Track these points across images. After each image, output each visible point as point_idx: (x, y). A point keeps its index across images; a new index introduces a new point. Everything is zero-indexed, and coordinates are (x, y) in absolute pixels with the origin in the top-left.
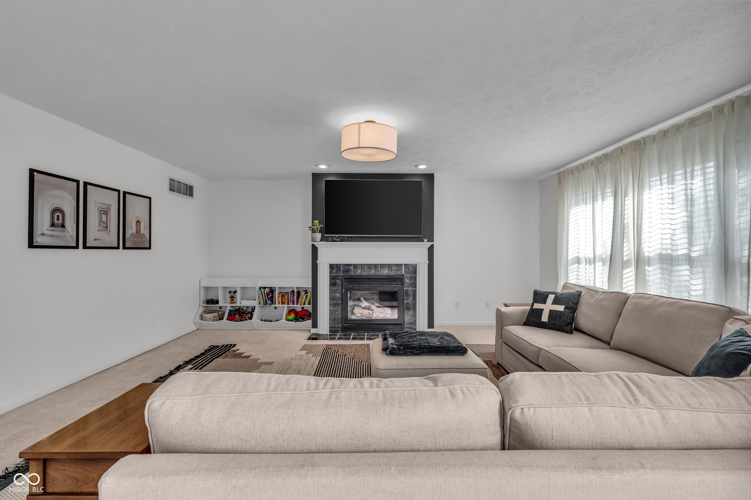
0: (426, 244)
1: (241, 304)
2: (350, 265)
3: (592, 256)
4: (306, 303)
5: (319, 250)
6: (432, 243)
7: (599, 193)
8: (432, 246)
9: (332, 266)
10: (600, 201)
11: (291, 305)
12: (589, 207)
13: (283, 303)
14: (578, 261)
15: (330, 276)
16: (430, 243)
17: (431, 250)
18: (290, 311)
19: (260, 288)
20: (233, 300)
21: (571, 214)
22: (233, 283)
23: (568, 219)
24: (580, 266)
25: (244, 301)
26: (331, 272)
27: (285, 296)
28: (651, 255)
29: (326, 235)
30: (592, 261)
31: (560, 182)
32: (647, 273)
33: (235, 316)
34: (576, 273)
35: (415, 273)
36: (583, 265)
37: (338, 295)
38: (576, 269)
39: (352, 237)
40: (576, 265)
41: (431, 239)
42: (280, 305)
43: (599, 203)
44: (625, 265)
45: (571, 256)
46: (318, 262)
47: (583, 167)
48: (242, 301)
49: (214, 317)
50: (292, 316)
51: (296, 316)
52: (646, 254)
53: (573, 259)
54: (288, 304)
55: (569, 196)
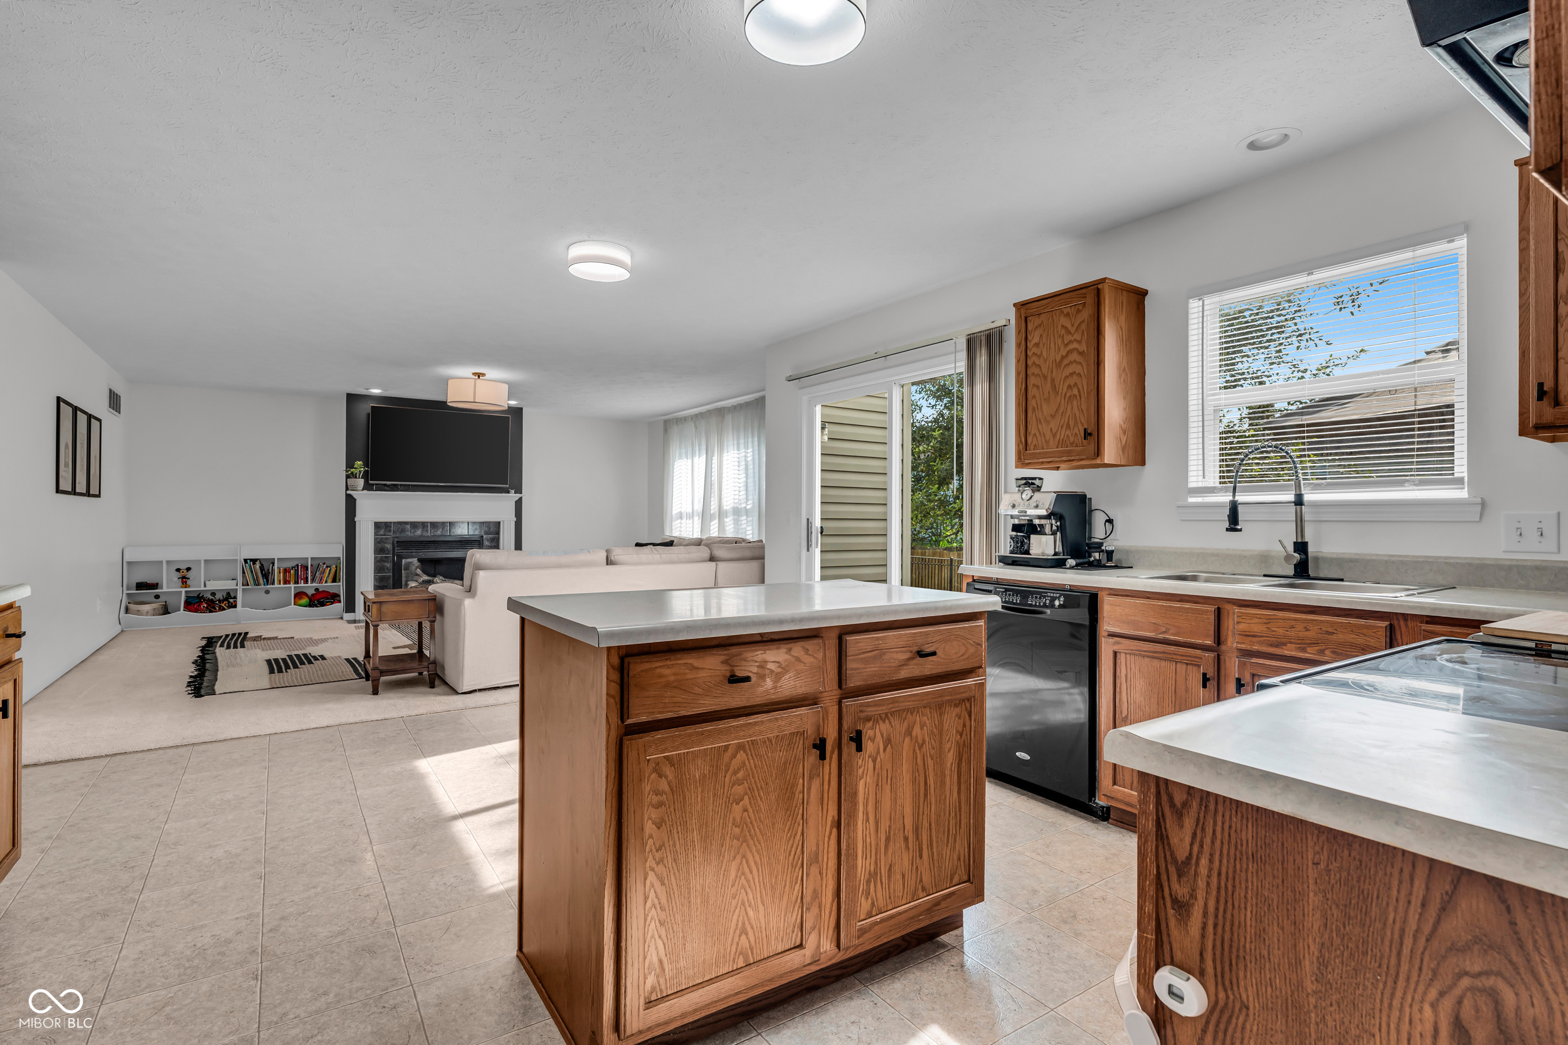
0: (513, 496)
1: (205, 586)
2: (406, 523)
3: (691, 511)
4: (330, 580)
5: (357, 502)
6: (520, 495)
7: (697, 448)
8: (521, 498)
9: (378, 526)
10: (697, 457)
11: (302, 585)
12: (690, 461)
13: (286, 582)
14: (680, 516)
15: (375, 539)
16: (519, 496)
17: (519, 504)
18: (299, 595)
19: (246, 561)
20: (186, 582)
21: (675, 466)
22: (183, 555)
23: (673, 469)
24: (683, 521)
25: (211, 582)
26: (376, 534)
27: (290, 572)
28: (728, 508)
29: (371, 482)
30: (691, 516)
31: (666, 430)
32: (726, 524)
33: (199, 606)
34: (679, 529)
35: (498, 533)
36: (684, 521)
37: (389, 565)
38: (679, 525)
39: (409, 485)
40: (679, 521)
41: (519, 490)
42: (282, 585)
43: (696, 459)
44: (712, 518)
45: (675, 511)
46: (356, 519)
47: (685, 420)
48: (207, 582)
49: (154, 609)
50: (305, 601)
51: (310, 600)
52: (725, 508)
53: (676, 514)
54: (296, 582)
55: (675, 449)
